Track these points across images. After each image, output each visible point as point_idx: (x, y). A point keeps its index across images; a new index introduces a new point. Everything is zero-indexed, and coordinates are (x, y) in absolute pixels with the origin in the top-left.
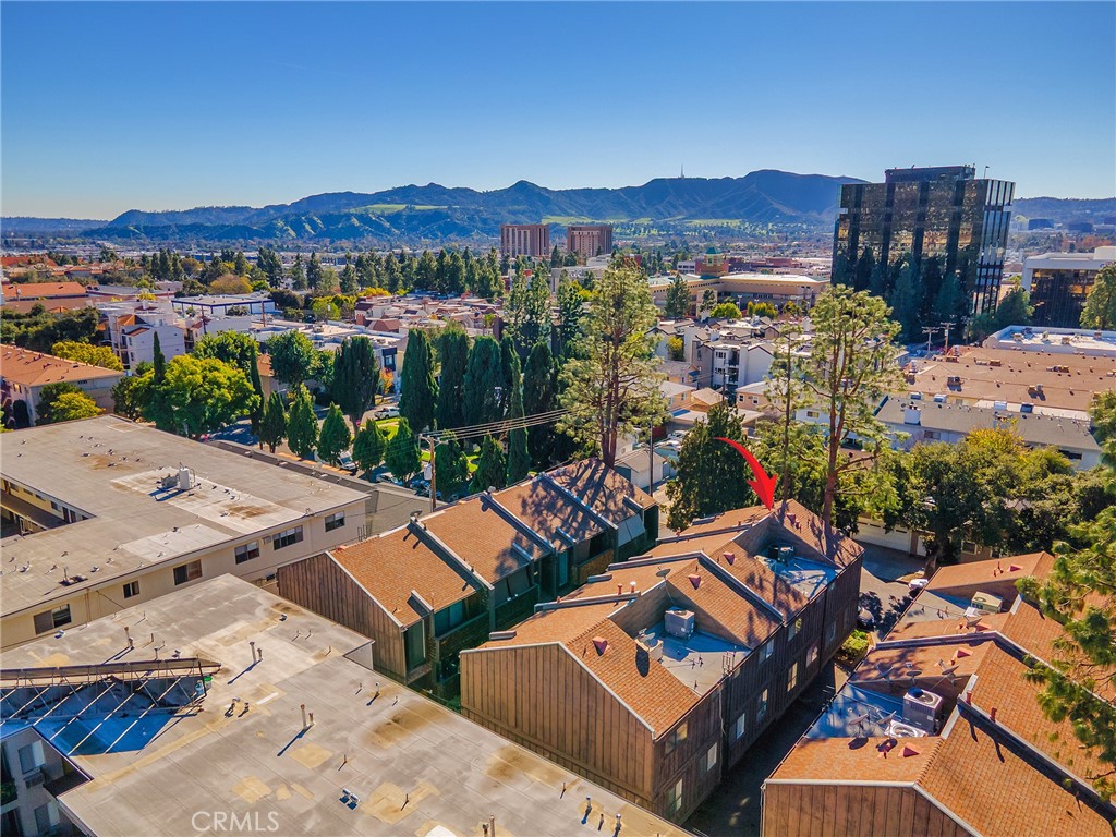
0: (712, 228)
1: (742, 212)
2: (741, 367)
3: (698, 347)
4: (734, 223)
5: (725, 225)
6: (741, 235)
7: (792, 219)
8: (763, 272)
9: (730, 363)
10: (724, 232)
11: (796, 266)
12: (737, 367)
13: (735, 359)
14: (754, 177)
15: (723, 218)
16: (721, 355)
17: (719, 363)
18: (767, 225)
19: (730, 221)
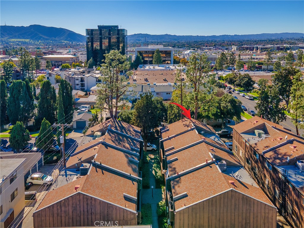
0: (20, 42)
1: (29, 37)
2: (85, 83)
3: (69, 78)
4: (27, 40)
5: (24, 41)
6: (31, 44)
7: (47, 39)
8: (52, 55)
9: (81, 82)
10: (25, 43)
11: (58, 53)
12: (84, 83)
13: (82, 80)
14: (31, 26)
15: (23, 38)
16: (77, 79)
17: (77, 82)
18: (39, 41)
19: (25, 40)
